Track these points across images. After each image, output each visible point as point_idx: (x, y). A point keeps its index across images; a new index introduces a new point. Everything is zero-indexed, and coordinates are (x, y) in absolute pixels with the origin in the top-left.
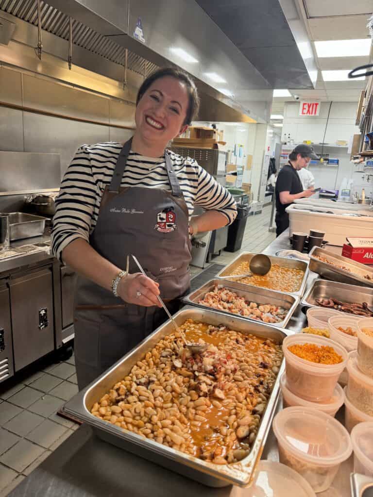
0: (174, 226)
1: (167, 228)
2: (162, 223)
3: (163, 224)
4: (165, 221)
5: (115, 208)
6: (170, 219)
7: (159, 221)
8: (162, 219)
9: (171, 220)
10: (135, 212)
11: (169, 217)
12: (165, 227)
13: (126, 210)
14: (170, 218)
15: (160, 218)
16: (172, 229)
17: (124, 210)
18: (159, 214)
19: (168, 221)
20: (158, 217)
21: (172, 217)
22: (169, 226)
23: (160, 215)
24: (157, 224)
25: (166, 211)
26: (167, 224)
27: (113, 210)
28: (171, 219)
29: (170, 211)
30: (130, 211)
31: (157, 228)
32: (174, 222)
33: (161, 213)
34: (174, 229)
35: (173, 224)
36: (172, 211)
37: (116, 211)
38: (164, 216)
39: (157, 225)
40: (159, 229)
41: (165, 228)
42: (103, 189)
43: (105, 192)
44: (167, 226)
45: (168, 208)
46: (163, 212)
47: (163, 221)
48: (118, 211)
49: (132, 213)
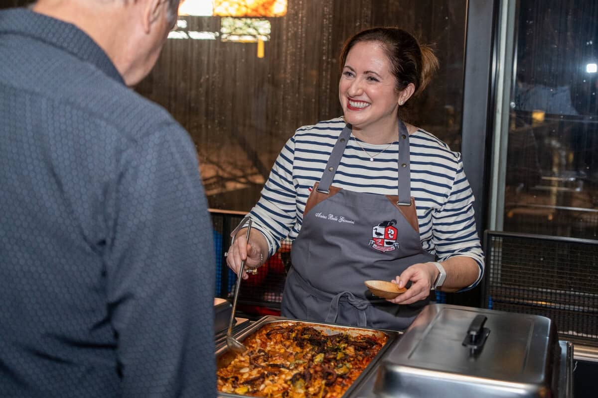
0: (396, 244)
1: (385, 245)
2: (380, 239)
4: (383, 237)
5: (321, 213)
6: (390, 235)
7: (375, 236)
8: (379, 234)
9: (392, 237)
10: (344, 221)
11: (389, 232)
13: (334, 217)
15: (377, 233)
16: (393, 247)
17: (331, 217)
18: (374, 228)
19: (387, 237)
20: (374, 231)
21: (393, 233)
22: (388, 243)
23: (376, 229)
24: (373, 240)
25: (384, 224)
26: (386, 240)
27: (319, 215)
28: (392, 235)
29: (391, 224)
30: (339, 218)
31: (373, 245)
32: (396, 240)
33: (377, 227)
35: (394, 241)
36: (394, 225)
37: (322, 217)
38: (382, 230)
39: (373, 241)
40: (374, 245)
41: (383, 246)
42: (312, 187)
43: (313, 190)
44: (385, 243)
45: (388, 222)
46: (381, 225)
47: (381, 237)
48: (324, 217)
49: (340, 222)
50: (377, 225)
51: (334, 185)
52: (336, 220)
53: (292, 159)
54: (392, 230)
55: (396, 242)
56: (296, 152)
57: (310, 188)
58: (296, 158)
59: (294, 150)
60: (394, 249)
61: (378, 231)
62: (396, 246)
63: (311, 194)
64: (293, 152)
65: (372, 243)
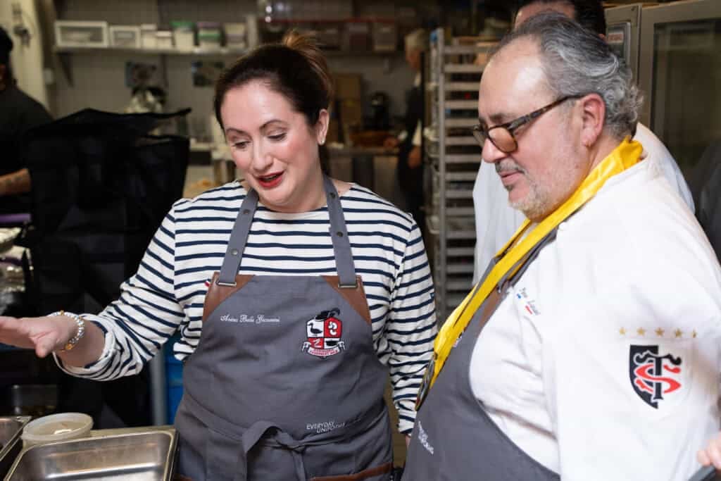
0: (340, 343)
1: (326, 347)
2: (317, 338)
3: (318, 341)
4: (321, 335)
5: (228, 316)
6: (331, 331)
7: (310, 334)
8: (316, 331)
9: (334, 334)
10: (264, 321)
11: (330, 327)
12: (323, 345)
13: (248, 318)
14: (332, 329)
15: (313, 330)
16: (336, 349)
17: (244, 318)
18: (309, 323)
19: (327, 334)
20: (309, 328)
21: (335, 327)
22: (330, 343)
23: (312, 324)
24: (307, 341)
25: (323, 316)
26: (326, 339)
27: (225, 318)
28: (334, 331)
29: (332, 315)
30: (256, 318)
31: (308, 348)
32: (340, 337)
33: (313, 321)
34: (340, 348)
35: (338, 339)
36: (336, 316)
37: (231, 320)
38: (319, 325)
39: (308, 343)
40: (311, 349)
41: (323, 348)
42: (209, 280)
43: (212, 284)
44: (325, 344)
45: (328, 312)
46: (319, 318)
47: (319, 335)
48: (235, 320)
49: (259, 322)
50: (313, 318)
51: (241, 272)
52: (253, 321)
53: (172, 247)
54: (334, 324)
55: (340, 341)
56: (177, 236)
57: (208, 282)
58: (178, 245)
59: (174, 232)
60: (338, 351)
61: (314, 327)
62: (341, 346)
63: (210, 290)
64: (172, 236)
65: (307, 346)
